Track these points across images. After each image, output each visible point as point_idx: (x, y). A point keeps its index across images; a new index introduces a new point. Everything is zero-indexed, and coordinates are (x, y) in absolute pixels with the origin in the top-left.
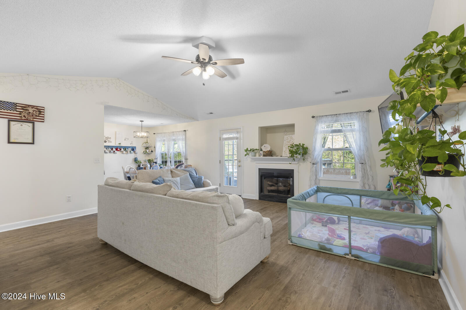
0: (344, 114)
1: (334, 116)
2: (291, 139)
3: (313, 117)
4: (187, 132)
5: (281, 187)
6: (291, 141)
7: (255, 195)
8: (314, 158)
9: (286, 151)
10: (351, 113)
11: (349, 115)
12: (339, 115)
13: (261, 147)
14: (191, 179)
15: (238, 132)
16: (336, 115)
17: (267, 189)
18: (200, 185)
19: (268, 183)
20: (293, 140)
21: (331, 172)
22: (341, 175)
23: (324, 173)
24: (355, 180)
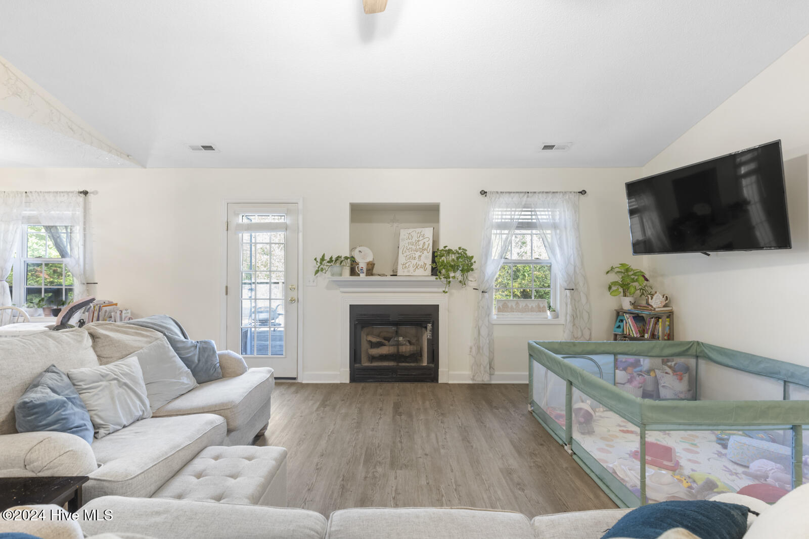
0: (543, 192)
1: (524, 195)
2: (421, 238)
3: (483, 193)
4: (91, 197)
5: (405, 345)
6: (421, 243)
7: (340, 373)
8: (485, 280)
9: (407, 265)
10: (554, 192)
11: (550, 195)
12: (532, 194)
13: (353, 253)
14: (178, 354)
15: (288, 213)
16: (528, 193)
17: (370, 353)
18: (212, 372)
19: (370, 338)
20: (424, 240)
21: (512, 306)
22: (530, 313)
23: (499, 310)
24: (556, 321)
